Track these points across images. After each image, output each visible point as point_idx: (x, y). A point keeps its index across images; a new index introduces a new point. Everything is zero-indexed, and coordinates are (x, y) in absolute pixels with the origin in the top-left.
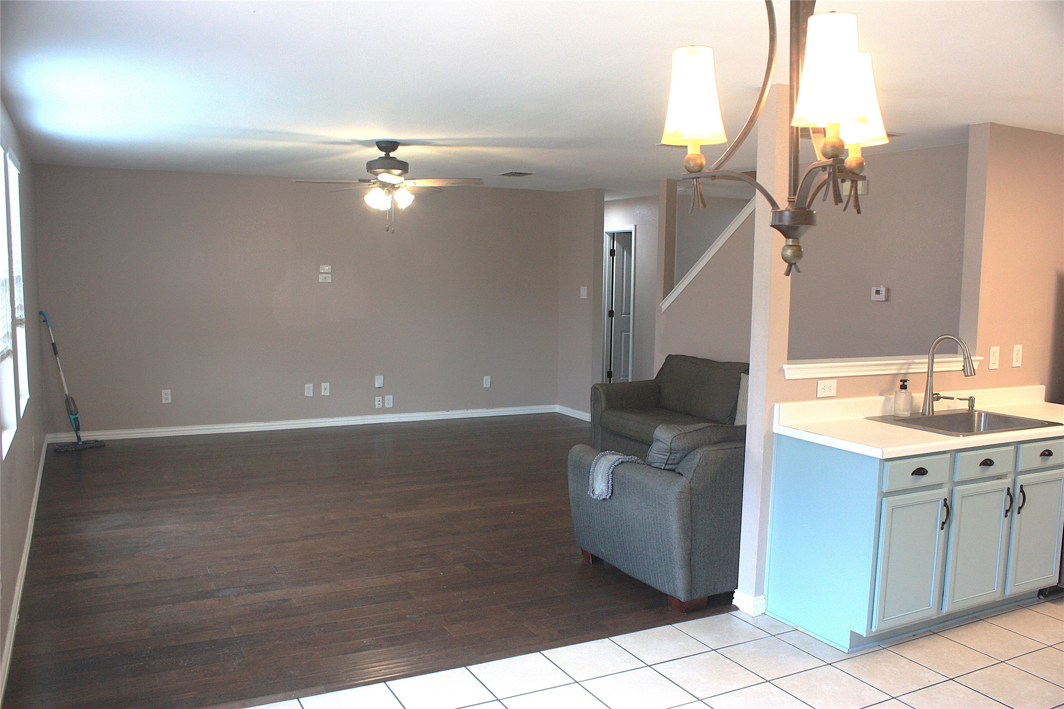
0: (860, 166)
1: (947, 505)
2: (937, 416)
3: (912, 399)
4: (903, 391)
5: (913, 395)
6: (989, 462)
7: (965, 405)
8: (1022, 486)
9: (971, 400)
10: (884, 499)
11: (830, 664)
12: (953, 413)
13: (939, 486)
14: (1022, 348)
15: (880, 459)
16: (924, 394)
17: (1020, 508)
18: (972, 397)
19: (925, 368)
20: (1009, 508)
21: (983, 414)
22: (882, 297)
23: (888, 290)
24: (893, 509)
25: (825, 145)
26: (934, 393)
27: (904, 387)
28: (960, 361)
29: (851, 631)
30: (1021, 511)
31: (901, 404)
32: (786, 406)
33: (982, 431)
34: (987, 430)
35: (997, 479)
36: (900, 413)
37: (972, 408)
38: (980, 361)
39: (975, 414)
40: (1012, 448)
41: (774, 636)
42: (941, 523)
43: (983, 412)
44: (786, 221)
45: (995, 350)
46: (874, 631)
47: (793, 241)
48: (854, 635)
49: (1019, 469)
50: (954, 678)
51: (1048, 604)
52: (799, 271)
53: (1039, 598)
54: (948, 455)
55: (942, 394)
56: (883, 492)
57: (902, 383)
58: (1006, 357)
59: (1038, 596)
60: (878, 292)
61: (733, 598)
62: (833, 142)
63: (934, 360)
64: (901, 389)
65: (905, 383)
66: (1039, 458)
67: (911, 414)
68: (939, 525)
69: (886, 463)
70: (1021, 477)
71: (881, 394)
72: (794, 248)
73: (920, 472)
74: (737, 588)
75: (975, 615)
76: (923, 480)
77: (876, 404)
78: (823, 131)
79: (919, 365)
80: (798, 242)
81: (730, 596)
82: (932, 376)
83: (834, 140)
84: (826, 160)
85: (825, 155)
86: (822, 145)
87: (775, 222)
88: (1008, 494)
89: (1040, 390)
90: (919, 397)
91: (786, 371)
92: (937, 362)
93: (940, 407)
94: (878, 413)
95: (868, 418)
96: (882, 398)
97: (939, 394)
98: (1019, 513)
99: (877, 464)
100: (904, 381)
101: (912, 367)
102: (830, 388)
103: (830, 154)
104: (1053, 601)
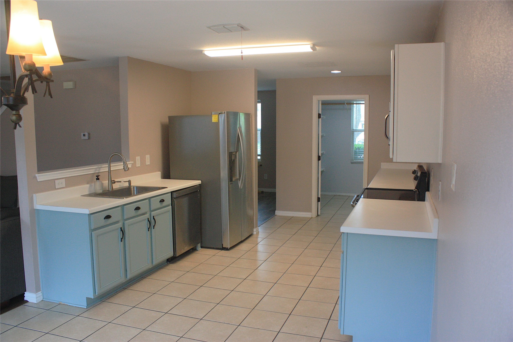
0: (50, 75)
1: (123, 231)
2: (115, 191)
3: (102, 184)
4: (98, 181)
5: (103, 182)
6: (138, 208)
7: (127, 184)
8: (153, 217)
9: (129, 182)
10: (93, 233)
11: (78, 316)
12: (122, 188)
13: (117, 222)
14: (149, 157)
15: (88, 214)
16: (108, 181)
17: (154, 226)
18: (129, 180)
19: (107, 169)
20: (150, 227)
21: (135, 187)
22: (86, 137)
23: (89, 134)
24: (97, 236)
25: (25, 64)
26: (112, 180)
27: (98, 179)
28: (122, 165)
29: (86, 297)
30: (155, 227)
31: (97, 187)
32: (39, 195)
33: (135, 194)
34: (138, 193)
35: (143, 215)
36: (98, 191)
37: (130, 185)
38: (132, 164)
39: (131, 187)
40: (147, 200)
41: (49, 310)
42: (121, 239)
43: (135, 186)
44: (11, 102)
45: (138, 158)
46: (97, 295)
47: (16, 112)
48: (88, 299)
49: (152, 209)
50: (135, 306)
51: (171, 265)
52: (20, 127)
53: (167, 263)
54: (120, 208)
55: (116, 180)
56: (91, 229)
57: (97, 177)
58: (143, 161)
59: (167, 262)
60: (84, 135)
61: (25, 297)
62: (29, 63)
63: (111, 165)
64: (97, 180)
65: (98, 177)
66: (159, 203)
67: (103, 191)
68: (120, 240)
69: (91, 216)
70: (152, 213)
71: (88, 184)
72: (17, 115)
73: (108, 217)
74: (26, 291)
75: (142, 276)
76: (110, 221)
77: (85, 188)
78: (23, 57)
79: (104, 168)
80: (19, 112)
81: (23, 296)
82: (110, 173)
83: (30, 62)
84: (26, 72)
85: (25, 69)
86: (24, 64)
87: (5, 102)
88: (148, 221)
89: (159, 174)
90: (106, 183)
91: (37, 177)
92: (112, 166)
93: (116, 186)
94: (87, 193)
95: (82, 196)
96: (88, 185)
97: (115, 180)
98: (154, 228)
99: (87, 216)
100: (97, 176)
101: (101, 169)
102: (62, 183)
103: (28, 69)
104: (173, 263)
